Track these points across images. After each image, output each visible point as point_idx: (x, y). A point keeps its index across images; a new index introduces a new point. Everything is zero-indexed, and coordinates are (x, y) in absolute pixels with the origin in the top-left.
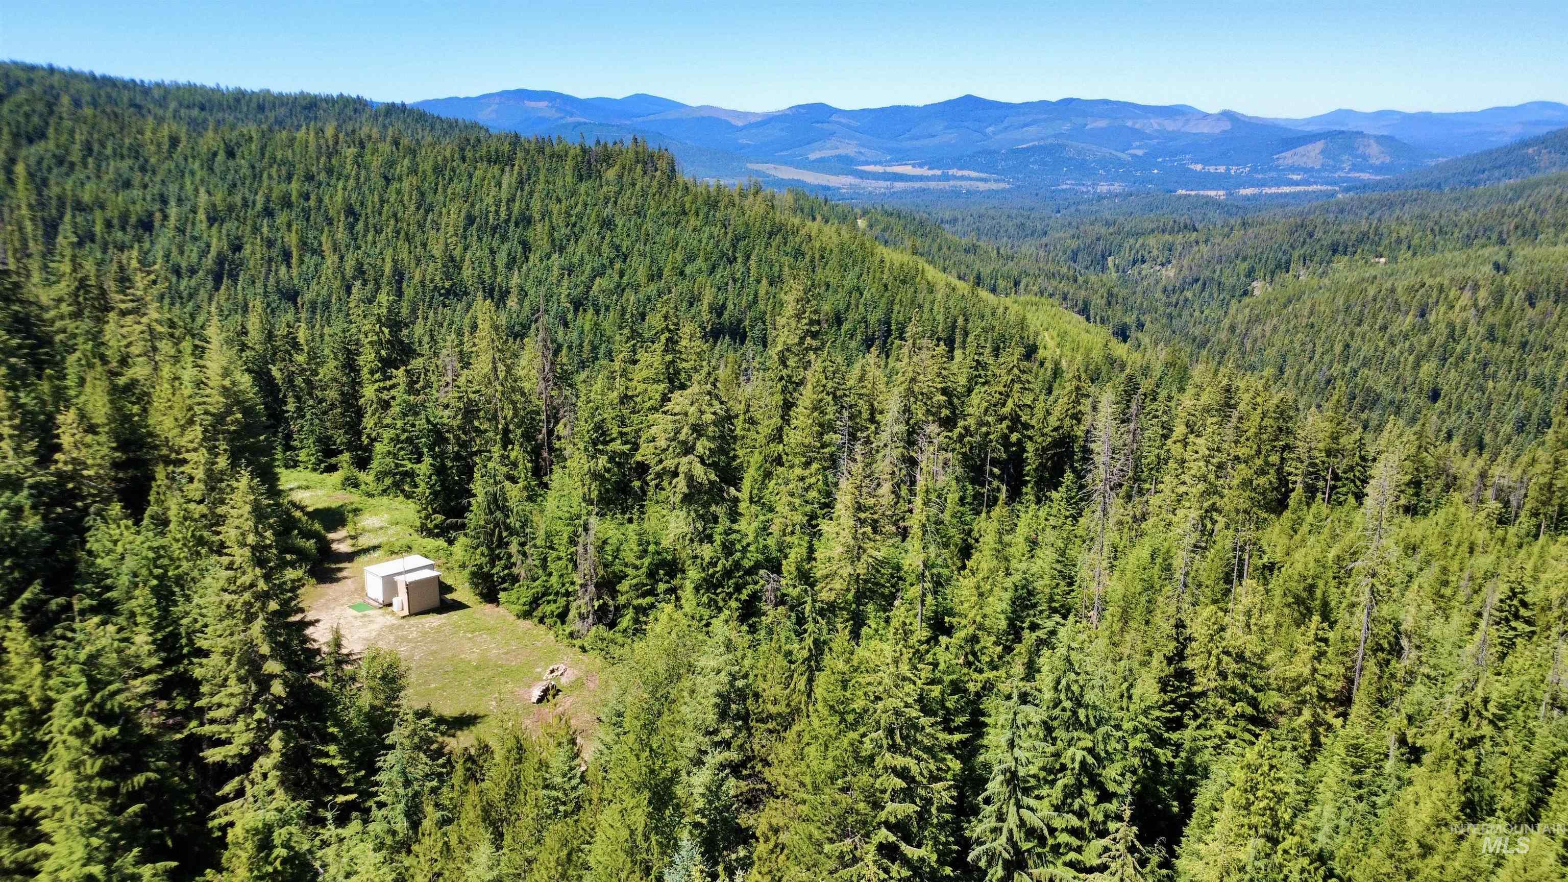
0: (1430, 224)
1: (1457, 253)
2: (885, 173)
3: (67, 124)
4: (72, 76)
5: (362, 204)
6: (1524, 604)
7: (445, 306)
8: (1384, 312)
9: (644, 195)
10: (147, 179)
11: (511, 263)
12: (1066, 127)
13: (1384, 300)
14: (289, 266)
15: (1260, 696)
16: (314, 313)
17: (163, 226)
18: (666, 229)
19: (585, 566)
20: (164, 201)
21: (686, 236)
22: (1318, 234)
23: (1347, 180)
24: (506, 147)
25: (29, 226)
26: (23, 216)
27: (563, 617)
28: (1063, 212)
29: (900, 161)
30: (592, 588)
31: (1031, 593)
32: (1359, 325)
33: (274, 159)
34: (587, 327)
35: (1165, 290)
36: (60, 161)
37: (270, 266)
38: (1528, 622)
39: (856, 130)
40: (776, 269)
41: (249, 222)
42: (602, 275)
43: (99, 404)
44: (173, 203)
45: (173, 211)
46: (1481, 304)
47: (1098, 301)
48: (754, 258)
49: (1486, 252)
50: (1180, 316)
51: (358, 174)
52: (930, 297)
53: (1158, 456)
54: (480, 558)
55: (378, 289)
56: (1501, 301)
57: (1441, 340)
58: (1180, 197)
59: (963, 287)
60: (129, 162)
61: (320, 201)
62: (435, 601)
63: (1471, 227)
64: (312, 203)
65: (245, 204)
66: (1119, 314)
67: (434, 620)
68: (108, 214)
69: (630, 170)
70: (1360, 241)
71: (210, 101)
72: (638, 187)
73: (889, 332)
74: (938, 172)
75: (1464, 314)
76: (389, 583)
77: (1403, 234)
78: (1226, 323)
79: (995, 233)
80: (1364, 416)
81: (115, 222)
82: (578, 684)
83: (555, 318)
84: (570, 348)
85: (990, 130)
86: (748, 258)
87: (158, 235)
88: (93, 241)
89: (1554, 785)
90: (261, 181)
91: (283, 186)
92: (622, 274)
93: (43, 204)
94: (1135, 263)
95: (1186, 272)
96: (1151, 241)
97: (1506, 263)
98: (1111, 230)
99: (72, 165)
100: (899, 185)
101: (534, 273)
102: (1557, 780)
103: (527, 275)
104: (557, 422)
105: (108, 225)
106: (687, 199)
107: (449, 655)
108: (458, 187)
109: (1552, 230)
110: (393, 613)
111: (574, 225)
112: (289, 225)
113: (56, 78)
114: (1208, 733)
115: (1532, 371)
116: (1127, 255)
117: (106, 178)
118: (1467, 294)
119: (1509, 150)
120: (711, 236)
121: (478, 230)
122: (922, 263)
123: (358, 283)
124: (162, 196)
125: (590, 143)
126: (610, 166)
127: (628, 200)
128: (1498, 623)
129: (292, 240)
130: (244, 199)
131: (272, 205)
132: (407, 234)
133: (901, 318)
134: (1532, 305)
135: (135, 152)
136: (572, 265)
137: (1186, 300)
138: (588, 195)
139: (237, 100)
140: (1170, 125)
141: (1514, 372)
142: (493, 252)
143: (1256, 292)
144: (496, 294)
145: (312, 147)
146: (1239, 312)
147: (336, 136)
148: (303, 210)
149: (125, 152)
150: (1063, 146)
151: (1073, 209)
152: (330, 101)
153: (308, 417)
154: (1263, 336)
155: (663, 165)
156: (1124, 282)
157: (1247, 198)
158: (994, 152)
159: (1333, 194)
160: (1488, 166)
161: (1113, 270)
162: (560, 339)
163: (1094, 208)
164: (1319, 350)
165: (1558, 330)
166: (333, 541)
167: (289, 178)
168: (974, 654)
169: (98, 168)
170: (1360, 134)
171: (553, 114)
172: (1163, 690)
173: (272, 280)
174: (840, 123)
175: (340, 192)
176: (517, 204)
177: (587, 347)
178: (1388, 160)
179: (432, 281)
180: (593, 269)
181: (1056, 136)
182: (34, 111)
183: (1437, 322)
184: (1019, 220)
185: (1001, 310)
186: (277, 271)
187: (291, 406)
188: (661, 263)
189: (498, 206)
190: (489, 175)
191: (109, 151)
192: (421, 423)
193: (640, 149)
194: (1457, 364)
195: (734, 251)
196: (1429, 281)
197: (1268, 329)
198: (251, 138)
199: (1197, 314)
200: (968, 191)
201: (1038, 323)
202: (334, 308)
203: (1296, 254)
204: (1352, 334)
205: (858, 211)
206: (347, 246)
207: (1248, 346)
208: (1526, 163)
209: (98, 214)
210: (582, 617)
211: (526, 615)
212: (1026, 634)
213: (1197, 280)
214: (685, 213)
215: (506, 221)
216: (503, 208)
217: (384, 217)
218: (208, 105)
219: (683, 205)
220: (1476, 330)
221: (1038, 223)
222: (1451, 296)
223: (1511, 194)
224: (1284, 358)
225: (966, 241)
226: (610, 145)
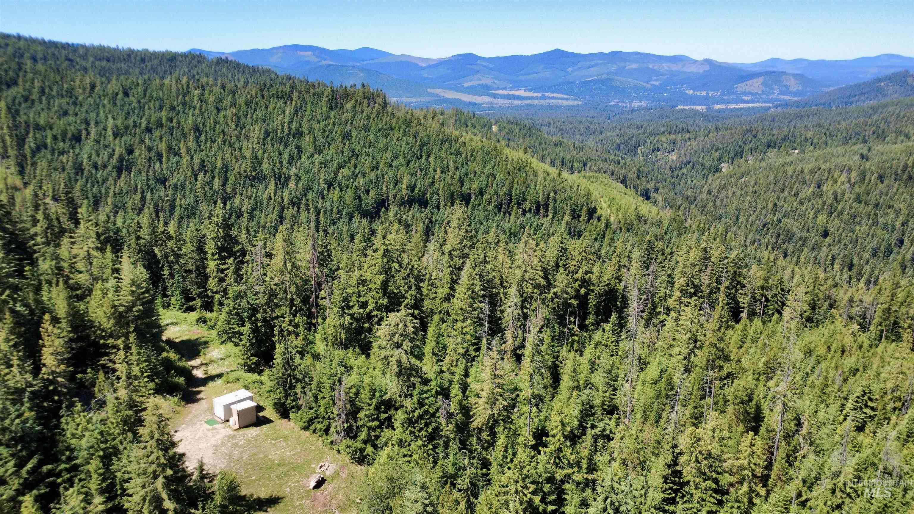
0: (824, 130)
1: (839, 148)
2: (508, 95)
3: (30, 75)
4: (32, 41)
5: (204, 124)
6: (871, 399)
7: (252, 186)
8: (797, 185)
9: (369, 118)
10: (77, 110)
11: (291, 161)
12: (614, 68)
13: (797, 177)
14: (161, 163)
15: (720, 477)
16: (176, 191)
17: (87, 138)
18: (381, 139)
19: (340, 404)
20: (87, 123)
21: (393, 143)
22: (759, 136)
23: (776, 100)
24: (288, 89)
25: (8, 139)
26: (5, 134)
27: (327, 431)
28: (612, 118)
29: (518, 88)
30: (343, 416)
31: (592, 407)
32: (782, 192)
33: (151, 96)
34: (335, 199)
35: (671, 168)
36: (26, 99)
37: (150, 163)
38: (872, 409)
39: (492, 69)
40: (445, 163)
41: (138, 136)
42: (343, 167)
43: (61, 306)
44: (92, 125)
45: (93, 130)
46: (853, 180)
47: (631, 176)
48: (432, 156)
49: (856, 148)
50: (679, 184)
51: (201, 106)
52: (534, 180)
53: (665, 293)
54: (279, 394)
55: (213, 177)
56: (864, 179)
57: (829, 202)
58: (680, 110)
59: (553, 171)
60: (66, 99)
61: (179, 122)
62: (254, 419)
63: (847, 132)
64: (174, 124)
65: (135, 125)
66: (644, 183)
67: (254, 431)
68: (55, 132)
69: (360, 103)
70: (783, 140)
71: (113, 56)
72: (365, 114)
73: (511, 200)
74: (539, 95)
75: (843, 187)
76: (228, 409)
77: (808, 136)
78: (706, 188)
79: (572, 132)
80: (785, 246)
81: (59, 136)
82: (336, 475)
83: (317, 193)
84: (325, 212)
85: (570, 69)
86: (429, 156)
87: (84, 144)
88: (46, 148)
90: (144, 111)
91: (158, 114)
92: (355, 166)
93: (16, 126)
94: (653, 151)
95: (683, 157)
96: (663, 139)
97: (867, 155)
98: (640, 132)
99: (33, 101)
100: (517, 102)
101: (305, 166)
103: (300, 168)
104: (321, 290)
105: (55, 138)
106: (394, 121)
107: (262, 456)
108: (260, 114)
109: (894, 135)
110: (229, 427)
111: (328, 137)
112: (161, 138)
113: (22, 43)
114: (690, 506)
115: (881, 220)
116: (649, 147)
117: (53, 110)
118: (845, 174)
119: (870, 83)
120: (408, 143)
121: (271, 140)
122: (530, 158)
123: (201, 174)
124: (86, 120)
125: (337, 86)
126: (348, 101)
127: (360, 122)
128: (856, 409)
129: (163, 147)
130: (134, 122)
131: (151, 126)
132: (230, 143)
133: (518, 192)
134: (882, 182)
135: (70, 93)
136: (326, 161)
137: (683, 174)
138: (335, 118)
139: (129, 55)
140: (675, 68)
141: (871, 221)
142: (280, 153)
143: (724, 170)
144: (282, 179)
145: (174, 89)
146: (714, 183)
147: (188, 83)
148: (169, 128)
149: (64, 93)
150: (612, 80)
151: (618, 117)
153: (176, 278)
154: (727, 197)
155: (379, 100)
156: (647, 162)
157: (719, 111)
158: (572, 82)
159: (768, 109)
160: (858, 93)
161: (641, 155)
162: (320, 206)
163: (630, 117)
164: (759, 207)
165: (896, 197)
166: (193, 367)
167: (161, 109)
168: (559, 458)
169: (48, 103)
170: (784, 73)
171: (314, 59)
172: (665, 482)
173: (151, 172)
174: (482, 65)
175: (191, 117)
176: (294, 124)
177: (335, 211)
178: (800, 88)
179: (245, 171)
180: (339, 163)
181: (608, 73)
182: (10, 68)
183: (827, 191)
184: (586, 125)
186: (154, 167)
187: (166, 272)
188: (379, 160)
189: (283, 126)
190: (278, 107)
191: (54, 93)
192: (244, 303)
193: (366, 90)
194: (838, 216)
195: (421, 152)
196: (823, 167)
197: (730, 193)
198: (138, 84)
199: (689, 182)
200: (557, 106)
201: (597, 193)
202: (188, 188)
203: (746, 148)
204: (778, 198)
205: (493, 121)
206: (195, 150)
207: (718, 203)
208: (880, 91)
209: (49, 133)
210: (338, 433)
211: (306, 428)
212: (589, 431)
213: (689, 162)
214: (392, 129)
215: (289, 134)
216: (286, 127)
217: (217, 132)
218: (112, 59)
219: (391, 125)
220: (850, 196)
221: (597, 126)
222: (835, 176)
223: (870, 111)
224: (739, 211)
225: (555, 139)
226: (348, 88)
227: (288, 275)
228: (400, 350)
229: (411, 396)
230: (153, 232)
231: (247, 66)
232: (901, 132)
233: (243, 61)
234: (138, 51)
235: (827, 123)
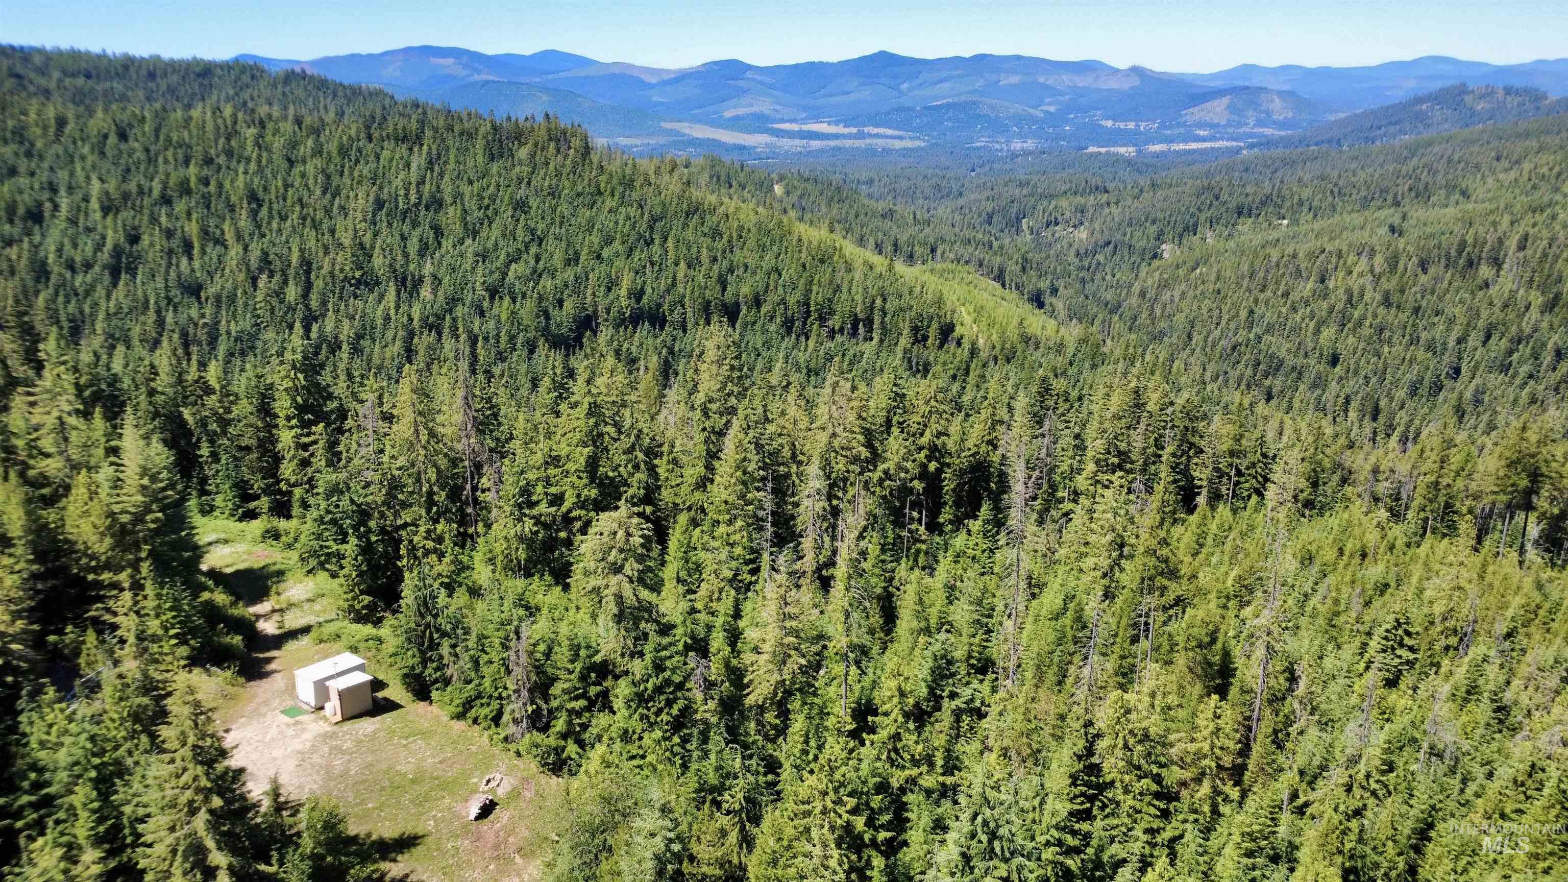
0: (1330, 186)
1: (1355, 215)
2: (801, 131)
5: (265, 189)
6: (1408, 633)
7: (356, 297)
8: (1287, 278)
9: (558, 174)
10: (33, 165)
11: (424, 250)
12: (979, 83)
13: (1286, 266)
14: (191, 258)
15: (1164, 772)
16: (219, 307)
17: (53, 216)
18: (582, 211)
19: (518, 672)
20: (53, 189)
21: (602, 218)
22: (1224, 197)
23: (1251, 135)
24: (414, 125)
27: (497, 719)
28: (978, 170)
29: (817, 119)
30: (525, 693)
31: (950, 663)
32: (1262, 291)
33: (169, 140)
34: (504, 317)
35: (1078, 254)
37: (170, 258)
38: (1411, 649)
39: (771, 86)
40: (694, 250)
41: (146, 211)
42: (516, 260)
43: (14, 517)
44: (63, 192)
45: (64, 202)
46: (1377, 270)
47: (1013, 268)
48: (671, 239)
49: (1382, 214)
50: (1093, 280)
51: (260, 157)
52: (848, 277)
53: (1071, 466)
54: (411, 659)
55: (285, 282)
56: (1396, 267)
57: (1340, 306)
58: (1092, 155)
59: (878, 260)
60: (13, 147)
61: (220, 186)
62: (369, 704)
63: (1368, 188)
64: (212, 188)
65: (141, 192)
66: (1034, 280)
67: (368, 725)
69: (543, 149)
70: (1263, 203)
71: (96, 68)
72: (551, 166)
73: (808, 313)
74: (854, 130)
75: (1361, 281)
76: (321, 688)
77: (1304, 196)
78: (1136, 288)
79: (911, 195)
80: (1267, 382)
82: (515, 794)
83: (471, 307)
84: (486, 339)
85: (905, 86)
86: (665, 239)
87: (49, 227)
89: (1429, 839)
90: (156, 166)
91: (182, 171)
92: (538, 259)
94: (1048, 225)
95: (1097, 235)
96: (1064, 203)
97: (1400, 226)
98: (1025, 192)
100: (815, 144)
101: (448, 259)
102: (1433, 834)
103: (440, 263)
104: (481, 476)
106: (603, 178)
107: (384, 767)
108: (365, 169)
109: (1443, 192)
110: (325, 718)
111: (487, 208)
112: (189, 214)
114: (1115, 822)
115: (1424, 336)
116: (1039, 219)
118: (1364, 260)
119: (1404, 106)
120: (628, 218)
121: (388, 215)
123: (264, 277)
124: (51, 183)
125: (501, 119)
126: (521, 144)
127: (542, 180)
128: (1384, 651)
129: (192, 229)
130: (139, 186)
131: (169, 192)
132: (313, 220)
133: (820, 299)
134: (1425, 271)
135: (19, 135)
136: (486, 250)
137: (1099, 263)
138: (500, 176)
139: (126, 67)
140: (1081, 81)
141: (1407, 337)
142: (404, 238)
143: (1166, 255)
144: (409, 283)
145: (210, 127)
146: (1149, 277)
147: (234, 116)
148: (203, 196)
149: (8, 135)
150: (975, 104)
151: (987, 167)
152: (227, 66)
153: (223, 461)
154: (1172, 301)
155: (576, 143)
156: (1038, 244)
157: (1157, 155)
158: (909, 109)
159: (1239, 150)
160: (1384, 122)
161: (1027, 232)
162: (476, 330)
163: (1008, 167)
164: (1226, 317)
165: (1448, 296)
166: (258, 617)
167: (187, 162)
168: (896, 751)
170: (1264, 89)
171: (459, 71)
172: (1074, 784)
173: (173, 274)
174: (754, 80)
175: (241, 177)
176: (427, 186)
177: (504, 338)
178: (1290, 115)
179: (342, 270)
180: (508, 255)
181: (970, 93)
183: (1337, 288)
184: (934, 181)
185: (918, 289)
186: (178, 266)
187: (205, 451)
188: (578, 247)
189: (407, 190)
190: (397, 156)
192: (345, 502)
193: (553, 126)
194: (1355, 329)
195: (652, 233)
196: (1329, 248)
197: (1177, 294)
198: (144, 118)
199: (1109, 277)
200: (884, 150)
201: (955, 298)
202: (240, 302)
203: (1203, 217)
204: (1256, 301)
205: (774, 176)
206: (251, 235)
207: (1158, 312)
208: (1421, 119)
210: (516, 721)
211: (460, 716)
212: (946, 703)
213: (1108, 243)
214: (600, 193)
215: (417, 205)
216: (413, 191)
217: (289, 202)
218: (94, 73)
219: (598, 185)
220: (1372, 296)
221: (953, 183)
222: (1349, 262)
223: (1405, 153)
224: (1192, 324)
225: (881, 206)
226: (521, 121)
227: (422, 452)
228: (620, 576)
229: (641, 654)
230: (180, 381)
231: (341, 85)
232: (1454, 187)
233: (334, 75)
234: (142, 59)
235: (1335, 173)
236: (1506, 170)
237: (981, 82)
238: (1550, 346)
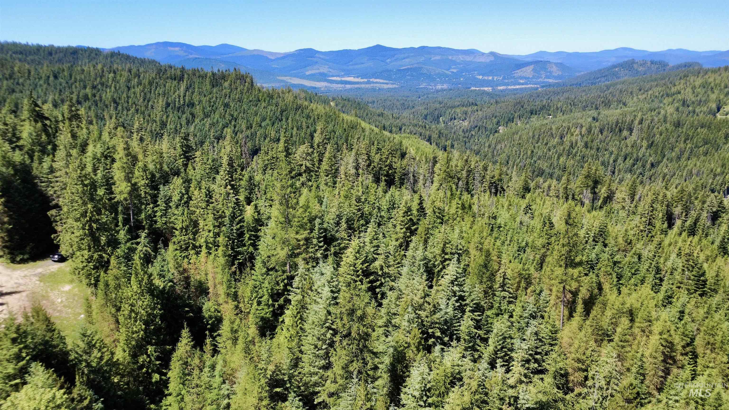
1: (579, 113)
2: (341, 81)
5: (119, 98)
8: (547, 137)
9: (242, 93)
11: (188, 123)
12: (422, 59)
13: (547, 133)
18: (252, 108)
21: (261, 110)
22: (526, 106)
23: (543, 82)
24: (179, 73)
28: (422, 98)
29: (349, 75)
32: (537, 143)
33: (76, 79)
35: (463, 131)
39: (327, 61)
40: (299, 123)
42: (227, 127)
46: (583, 133)
47: (435, 136)
48: (290, 119)
49: (590, 113)
50: (469, 142)
51: (115, 85)
52: (363, 134)
56: (590, 132)
57: (567, 148)
58: (472, 91)
59: (376, 130)
61: (101, 97)
63: (586, 103)
64: (97, 98)
66: (444, 141)
69: (234, 82)
70: (542, 109)
72: (239, 90)
74: (366, 80)
75: (577, 138)
77: (559, 106)
78: (487, 144)
79: (391, 108)
85: (388, 60)
86: (287, 119)
91: (83, 91)
92: (235, 127)
94: (451, 120)
95: (472, 123)
96: (458, 110)
97: (597, 117)
98: (441, 106)
100: (348, 86)
106: (261, 94)
108: (160, 90)
109: (616, 103)
111: (213, 106)
115: (601, 159)
116: (447, 117)
118: (578, 129)
120: (271, 111)
121: (172, 109)
122: (359, 120)
125: (215, 71)
126: (225, 81)
127: (236, 95)
134: (602, 133)
136: (214, 123)
137: (472, 135)
138: (217, 93)
140: (468, 59)
142: (179, 118)
143: (501, 131)
145: (92, 74)
146: (493, 139)
148: (94, 101)
150: (421, 68)
151: (426, 96)
154: (501, 148)
155: (248, 80)
156: (446, 127)
157: (502, 91)
158: (390, 71)
159: (537, 88)
160: (601, 76)
161: (442, 123)
163: (435, 96)
164: (522, 154)
165: (610, 143)
167: (85, 87)
170: (549, 62)
171: (182, 53)
174: (320, 58)
175: (109, 94)
176: (187, 97)
178: (560, 73)
179: (155, 130)
180: (223, 125)
181: (418, 63)
183: (566, 141)
184: (402, 101)
185: (393, 139)
188: (251, 122)
190: (173, 86)
193: (238, 73)
194: (573, 157)
195: (282, 116)
197: (503, 146)
199: (476, 141)
200: (379, 89)
201: (408, 144)
203: (516, 115)
204: (534, 147)
205: (330, 98)
207: (495, 152)
208: (615, 74)
213: (476, 127)
214: (259, 101)
215: (184, 105)
216: (182, 99)
217: (130, 104)
218: (24, 52)
219: (258, 98)
220: (580, 144)
221: (410, 103)
222: (572, 131)
223: (605, 88)
224: (509, 157)
225: (378, 111)
226: (224, 71)
231: (136, 58)
232: (620, 101)
233: (132, 54)
234: (45, 46)
235: (573, 97)
236: (642, 94)
237: (423, 59)
238: (649, 162)
